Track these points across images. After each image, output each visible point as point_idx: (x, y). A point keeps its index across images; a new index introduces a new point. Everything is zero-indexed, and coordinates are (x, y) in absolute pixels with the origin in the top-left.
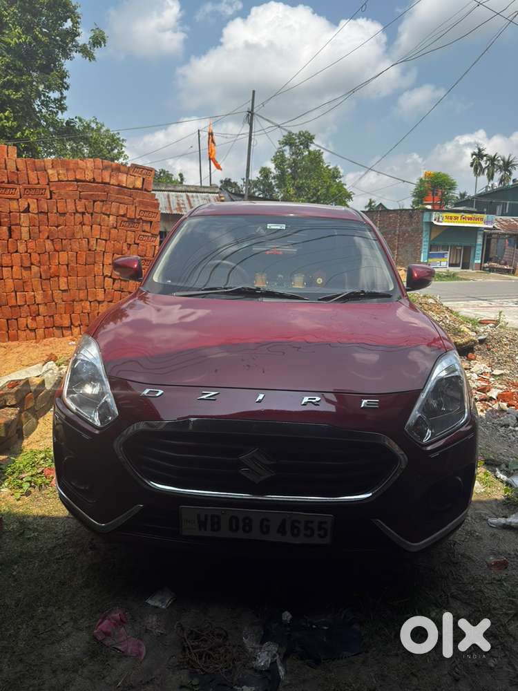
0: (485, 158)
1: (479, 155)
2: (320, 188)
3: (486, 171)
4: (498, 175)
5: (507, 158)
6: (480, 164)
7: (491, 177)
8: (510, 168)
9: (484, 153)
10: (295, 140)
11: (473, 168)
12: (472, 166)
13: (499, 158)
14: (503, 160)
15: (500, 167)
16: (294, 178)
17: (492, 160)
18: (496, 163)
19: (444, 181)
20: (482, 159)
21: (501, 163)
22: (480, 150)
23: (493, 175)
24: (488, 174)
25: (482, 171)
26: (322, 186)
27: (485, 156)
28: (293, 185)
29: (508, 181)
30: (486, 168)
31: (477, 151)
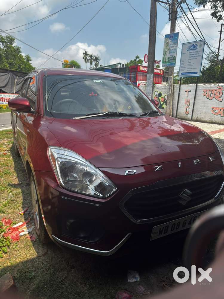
0: (88, 56)
1: (86, 54)
2: (21, 64)
3: (89, 61)
4: (94, 63)
5: (96, 56)
6: (87, 58)
7: (91, 64)
8: (98, 60)
9: (88, 53)
10: (5, 40)
11: (84, 59)
12: (83, 58)
13: (93, 56)
14: (95, 57)
15: (94, 60)
16: (7, 59)
17: (91, 56)
18: (92, 58)
19: (75, 64)
20: (87, 56)
21: (94, 58)
22: (86, 52)
23: (92, 63)
24: (90, 62)
25: (88, 61)
26: (23, 64)
27: (88, 54)
28: (7, 62)
29: (98, 66)
30: (89, 59)
31: (85, 52)
